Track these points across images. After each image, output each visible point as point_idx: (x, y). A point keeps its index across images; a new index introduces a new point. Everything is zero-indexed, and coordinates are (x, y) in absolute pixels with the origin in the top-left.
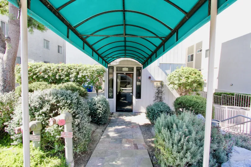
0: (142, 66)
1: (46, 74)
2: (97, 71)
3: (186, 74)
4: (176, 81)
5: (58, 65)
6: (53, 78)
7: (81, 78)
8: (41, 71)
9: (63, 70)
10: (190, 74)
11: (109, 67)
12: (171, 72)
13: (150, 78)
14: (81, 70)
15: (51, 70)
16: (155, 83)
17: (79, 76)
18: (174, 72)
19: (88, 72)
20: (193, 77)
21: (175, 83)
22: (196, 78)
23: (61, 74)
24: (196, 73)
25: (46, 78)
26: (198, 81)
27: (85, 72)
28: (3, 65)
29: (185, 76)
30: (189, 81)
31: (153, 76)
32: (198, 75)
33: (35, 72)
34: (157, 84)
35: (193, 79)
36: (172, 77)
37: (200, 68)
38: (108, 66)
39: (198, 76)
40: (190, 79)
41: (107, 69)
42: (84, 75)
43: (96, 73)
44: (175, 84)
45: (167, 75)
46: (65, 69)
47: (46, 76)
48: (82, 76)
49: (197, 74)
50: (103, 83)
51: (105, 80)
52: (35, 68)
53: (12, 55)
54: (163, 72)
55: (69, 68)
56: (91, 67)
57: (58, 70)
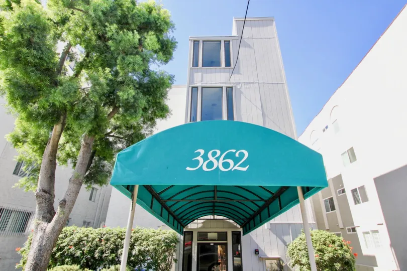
0: (241, 230)
1: (79, 249)
2: (166, 241)
3: (318, 244)
4: (302, 257)
5: (101, 232)
6: (89, 257)
7: (136, 256)
8: (71, 243)
9: (108, 240)
10: (325, 244)
11: (185, 232)
12: (293, 240)
13: (257, 252)
14: (138, 241)
15: (88, 242)
16: (268, 262)
17: (134, 252)
18: (297, 240)
19: (149, 243)
20: (330, 249)
21: (303, 263)
22: (336, 251)
23: (104, 248)
24: (334, 242)
25: (78, 257)
26: (340, 257)
27: (145, 243)
28: (42, 241)
29: (317, 248)
30: (326, 258)
31: (263, 249)
32: (338, 246)
33: (61, 245)
34: (271, 264)
35: (331, 254)
36: (295, 251)
37: (353, 224)
38: (184, 230)
39: (339, 248)
40: (327, 254)
41: (182, 237)
42: (142, 250)
43: (163, 245)
44: (304, 265)
45: (286, 245)
46: (112, 239)
47: (78, 253)
48: (140, 251)
49: (337, 243)
50: (174, 265)
51: (178, 259)
52: (63, 238)
53: (60, 225)
54: (278, 239)
55: (119, 235)
56: (154, 232)
57: (100, 241)
